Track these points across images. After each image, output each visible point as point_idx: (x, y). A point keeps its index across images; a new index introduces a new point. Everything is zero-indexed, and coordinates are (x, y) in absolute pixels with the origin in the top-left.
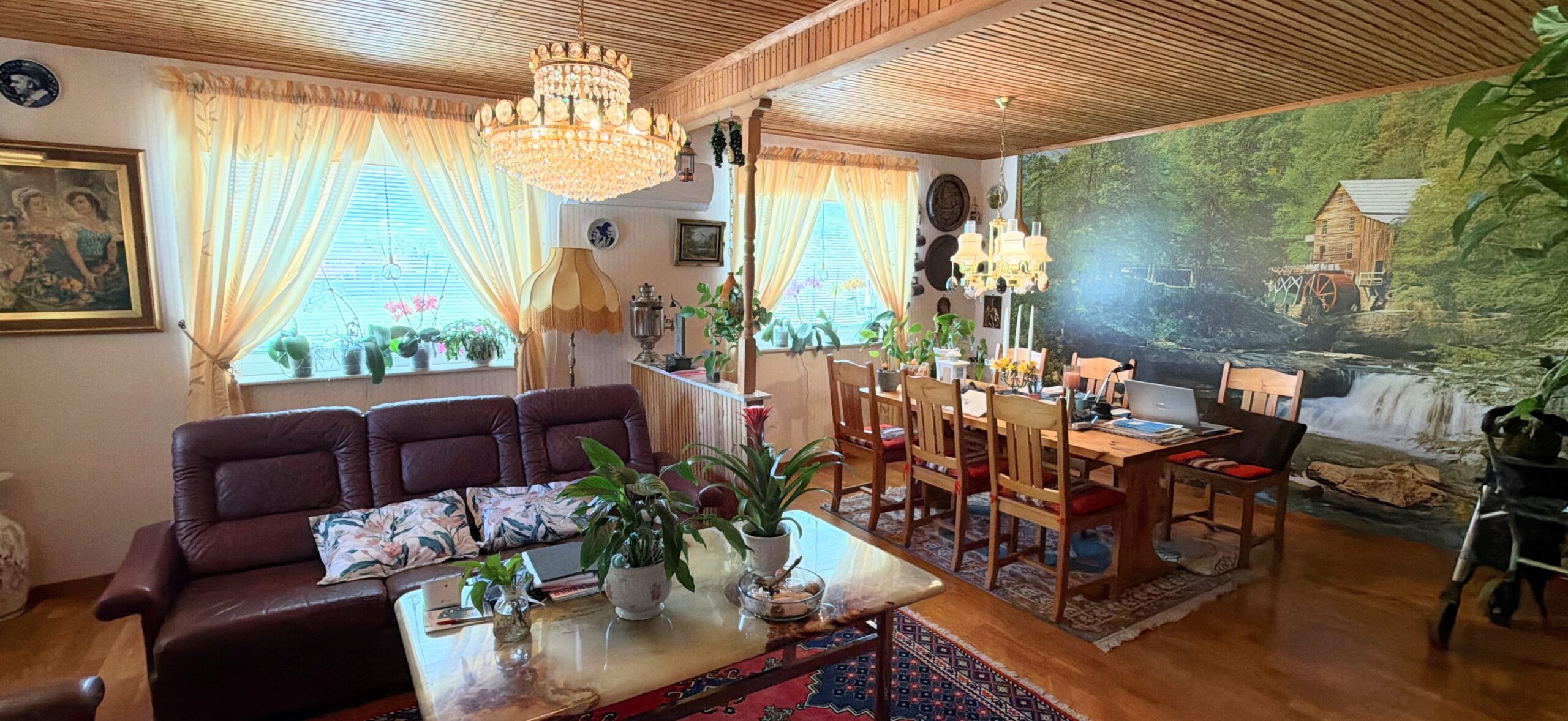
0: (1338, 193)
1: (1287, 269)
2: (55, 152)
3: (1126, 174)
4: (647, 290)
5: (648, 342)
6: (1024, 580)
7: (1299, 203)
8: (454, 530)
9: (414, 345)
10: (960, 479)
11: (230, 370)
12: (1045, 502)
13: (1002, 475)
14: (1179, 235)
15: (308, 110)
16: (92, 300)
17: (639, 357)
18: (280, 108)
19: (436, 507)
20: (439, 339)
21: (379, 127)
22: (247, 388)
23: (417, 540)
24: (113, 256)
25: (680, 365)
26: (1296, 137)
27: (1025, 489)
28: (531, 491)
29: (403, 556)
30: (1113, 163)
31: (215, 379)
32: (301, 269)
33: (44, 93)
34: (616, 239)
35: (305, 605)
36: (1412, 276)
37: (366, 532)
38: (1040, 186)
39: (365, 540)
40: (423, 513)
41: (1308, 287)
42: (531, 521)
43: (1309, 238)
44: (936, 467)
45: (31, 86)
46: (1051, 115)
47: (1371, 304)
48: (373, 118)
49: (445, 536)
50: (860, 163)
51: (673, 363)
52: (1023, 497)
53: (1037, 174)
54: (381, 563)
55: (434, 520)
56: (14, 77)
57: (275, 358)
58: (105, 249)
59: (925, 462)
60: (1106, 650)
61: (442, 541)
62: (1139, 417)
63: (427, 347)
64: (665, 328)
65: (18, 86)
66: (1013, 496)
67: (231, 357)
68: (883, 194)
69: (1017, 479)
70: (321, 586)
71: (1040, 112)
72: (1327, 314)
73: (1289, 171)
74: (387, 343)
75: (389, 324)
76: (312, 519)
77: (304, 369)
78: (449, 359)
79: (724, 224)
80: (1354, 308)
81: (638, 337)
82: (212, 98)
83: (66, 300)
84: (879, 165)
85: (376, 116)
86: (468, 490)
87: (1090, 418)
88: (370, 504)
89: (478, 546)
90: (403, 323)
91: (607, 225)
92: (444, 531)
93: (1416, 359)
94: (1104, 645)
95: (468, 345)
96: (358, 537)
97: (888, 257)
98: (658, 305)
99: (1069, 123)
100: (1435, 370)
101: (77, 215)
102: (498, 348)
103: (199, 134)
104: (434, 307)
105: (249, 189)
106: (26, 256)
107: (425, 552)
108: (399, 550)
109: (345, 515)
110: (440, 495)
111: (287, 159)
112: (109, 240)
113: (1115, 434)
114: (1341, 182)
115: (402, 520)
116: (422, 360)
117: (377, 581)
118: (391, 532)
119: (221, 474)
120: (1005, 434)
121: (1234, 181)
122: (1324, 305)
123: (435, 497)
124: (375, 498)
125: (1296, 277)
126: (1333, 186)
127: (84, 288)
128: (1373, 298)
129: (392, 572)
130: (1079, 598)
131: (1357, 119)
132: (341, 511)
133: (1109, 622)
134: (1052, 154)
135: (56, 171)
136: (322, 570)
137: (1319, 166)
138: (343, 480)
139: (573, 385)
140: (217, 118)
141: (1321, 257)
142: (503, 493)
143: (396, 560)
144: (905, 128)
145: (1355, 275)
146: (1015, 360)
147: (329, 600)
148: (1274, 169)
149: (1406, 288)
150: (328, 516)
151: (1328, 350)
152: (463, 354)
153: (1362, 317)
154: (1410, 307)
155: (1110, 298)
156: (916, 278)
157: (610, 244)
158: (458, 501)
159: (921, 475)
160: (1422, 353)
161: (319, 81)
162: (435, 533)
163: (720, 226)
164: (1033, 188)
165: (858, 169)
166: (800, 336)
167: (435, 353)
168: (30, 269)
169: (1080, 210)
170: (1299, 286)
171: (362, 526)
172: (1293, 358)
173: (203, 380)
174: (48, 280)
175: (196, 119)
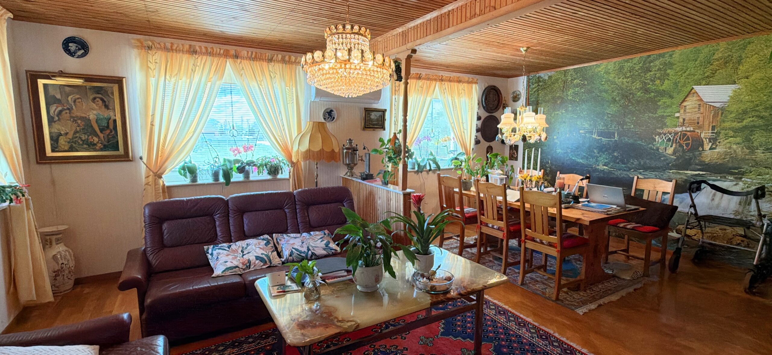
0: (691, 92)
1: (665, 130)
2: (88, 78)
3: (582, 84)
4: (350, 142)
5: (351, 167)
6: (537, 281)
7: (671, 97)
8: (270, 253)
9: (244, 167)
10: (505, 232)
11: (162, 179)
12: (549, 243)
13: (527, 229)
14: (610, 114)
15: (197, 58)
16: (102, 147)
17: (346, 174)
18: (185, 57)
19: (261, 242)
20: (255, 165)
21: (229, 65)
22: (169, 187)
23: (254, 258)
24: (111, 127)
25: (368, 177)
26: (670, 65)
27: (539, 236)
28: (302, 236)
29: (248, 264)
30: (575, 79)
31: (156, 183)
32: (194, 132)
33: (82, 51)
34: (336, 117)
35: (209, 285)
36: (731, 133)
37: (230, 253)
38: (538, 91)
39: (230, 257)
40: (255, 245)
41: (677, 139)
42: (305, 249)
43: (677, 115)
44: (493, 226)
45: (77, 49)
46: (547, 55)
47: (709, 147)
48: (226, 61)
49: (267, 256)
50: (450, 80)
51: (365, 176)
52: (538, 240)
53: (536, 85)
54: (239, 268)
55: (261, 248)
56: (70, 44)
57: (181, 174)
58: (108, 123)
59: (487, 224)
60: (581, 314)
61: (266, 258)
62: (594, 202)
63: (249, 168)
64: (359, 160)
65: (72, 48)
66: (533, 240)
67: (163, 174)
68: (461, 95)
69: (535, 231)
70: (213, 277)
71: (541, 54)
72: (686, 152)
73: (666, 82)
74: (232, 167)
75: (232, 158)
76: (205, 247)
77: (194, 179)
78: (259, 174)
79: (386, 110)
80: (701, 149)
81: (347, 165)
82: (155, 53)
83: (91, 146)
84: (459, 81)
85: (228, 60)
86: (274, 235)
87: (569, 203)
88: (231, 241)
89: (281, 260)
90: (238, 157)
91: (332, 111)
92: (266, 253)
93: (732, 174)
94: (581, 311)
95: (268, 168)
96: (227, 255)
97: (463, 125)
98: (356, 149)
99: (554, 60)
100: (743, 179)
101: (96, 107)
102: (281, 169)
103: (150, 70)
104: (252, 150)
105: (171, 95)
106: (74, 127)
107: (259, 262)
108: (247, 262)
109: (220, 245)
110: (262, 237)
111: (188, 80)
112: (110, 119)
113: (583, 210)
114: (694, 87)
115: (246, 248)
116: (247, 175)
117: (238, 276)
118: (242, 253)
119: (165, 226)
120: (529, 210)
121: (638, 87)
122: (685, 147)
123: (259, 238)
124: (232, 238)
125: (670, 134)
126: (689, 89)
127: (99, 141)
128: (710, 144)
129: (243, 272)
130: (565, 289)
131: (702, 56)
132: (218, 244)
133: (581, 301)
134: (544, 75)
135: (87, 87)
136: (212, 271)
137: (682, 80)
138: (218, 229)
139: (317, 186)
140: (158, 62)
141: (683, 124)
142: (290, 236)
143: (245, 266)
144: (473, 63)
145: (701, 133)
146: (530, 175)
147: (219, 283)
148: (659, 81)
149: (728, 139)
150: (212, 246)
151: (687, 170)
152: (266, 172)
153: (705, 153)
154: (730, 148)
155: (574, 145)
156: (476, 136)
157: (332, 120)
158: (270, 240)
159: (485, 230)
160: (736, 171)
161: (203, 45)
162: (262, 254)
163: (384, 111)
164: (534, 92)
165: (449, 83)
166: (421, 164)
167: (253, 172)
168: (76, 132)
169: (558, 102)
170: (672, 138)
171: (228, 251)
172: (668, 174)
173: (150, 183)
174: (84, 137)
175: (149, 62)
